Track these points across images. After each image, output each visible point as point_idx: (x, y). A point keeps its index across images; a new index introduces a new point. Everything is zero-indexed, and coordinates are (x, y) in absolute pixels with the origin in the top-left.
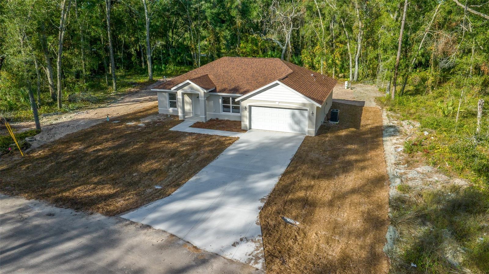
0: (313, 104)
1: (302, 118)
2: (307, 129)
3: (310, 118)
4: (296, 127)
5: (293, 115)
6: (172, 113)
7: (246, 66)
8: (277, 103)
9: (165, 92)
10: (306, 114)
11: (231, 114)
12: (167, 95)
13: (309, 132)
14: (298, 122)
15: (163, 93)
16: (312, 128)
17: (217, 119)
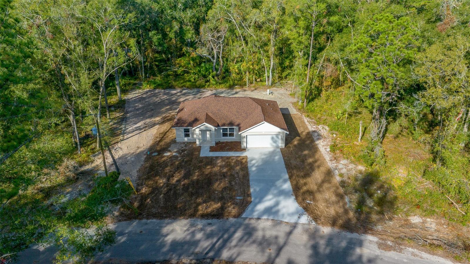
0: (284, 132)
1: (277, 139)
2: (280, 145)
3: (282, 139)
4: (274, 144)
5: (273, 138)
6: (187, 140)
8: (263, 133)
9: (182, 129)
10: (280, 137)
11: (228, 137)
12: (183, 131)
13: (281, 147)
14: (275, 142)
15: (180, 130)
16: (283, 144)
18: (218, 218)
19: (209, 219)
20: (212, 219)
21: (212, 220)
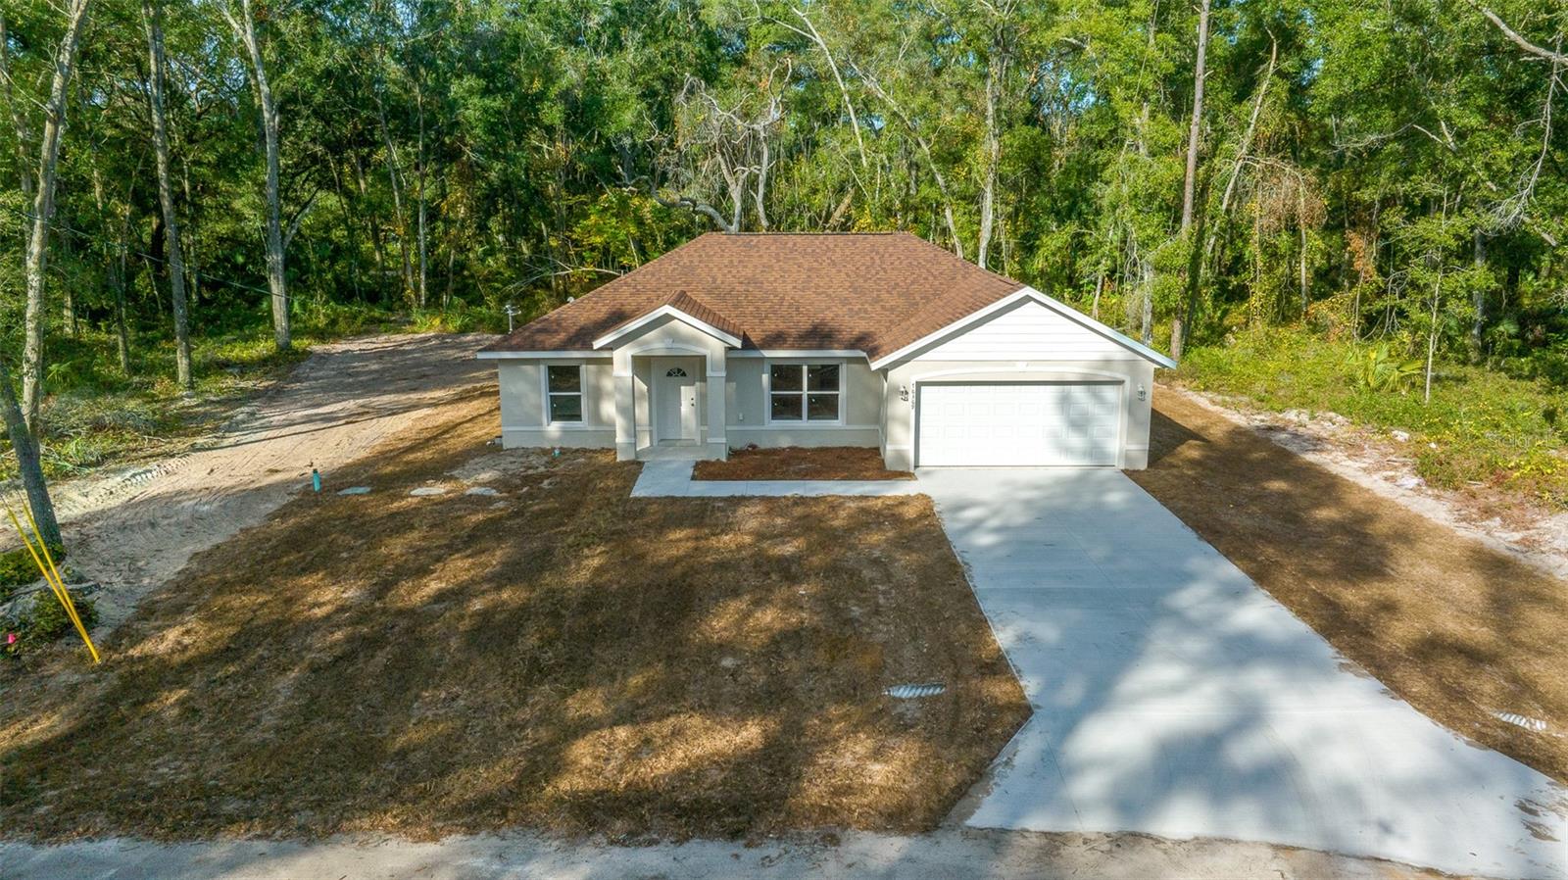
0: (1139, 362)
1: (1094, 409)
6: (560, 439)
7: (808, 257)
8: (1021, 367)
9: (535, 362)
10: (1117, 395)
11: (804, 423)
12: (542, 374)
15: (524, 367)
16: (1138, 440)
17: (754, 447)
18: (734, 835)
19: (651, 843)
20: (682, 840)
21: (681, 851)
